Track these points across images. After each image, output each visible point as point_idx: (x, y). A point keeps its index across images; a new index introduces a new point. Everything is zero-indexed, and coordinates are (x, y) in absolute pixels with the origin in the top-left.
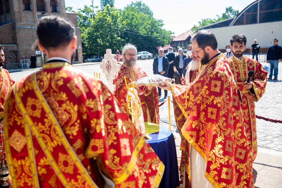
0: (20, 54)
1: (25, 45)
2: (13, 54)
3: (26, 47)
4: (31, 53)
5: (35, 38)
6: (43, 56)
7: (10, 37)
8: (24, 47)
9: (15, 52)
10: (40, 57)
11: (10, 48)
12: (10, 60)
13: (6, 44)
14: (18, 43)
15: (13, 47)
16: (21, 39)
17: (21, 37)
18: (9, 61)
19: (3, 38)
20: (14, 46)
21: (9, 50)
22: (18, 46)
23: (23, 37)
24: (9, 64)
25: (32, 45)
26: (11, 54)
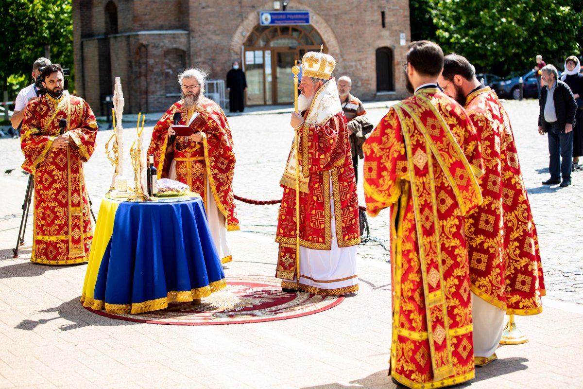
0: (196, 60)
1: (214, 33)
2: (175, 62)
3: (216, 39)
4: (229, 60)
5: (248, 10)
6: (268, 70)
7: (170, 6)
8: (210, 39)
9: (181, 56)
10: (261, 71)
11: (166, 41)
12: (164, 82)
13: (156, 29)
14: (193, 24)
15: (174, 38)
16: (204, 11)
17: (204, 4)
18: (158, 86)
19: (148, 8)
20: (178, 36)
21: (162, 47)
22: (192, 34)
23: (208, 6)
24: (158, 94)
25: (234, 32)
26: (167, 61)
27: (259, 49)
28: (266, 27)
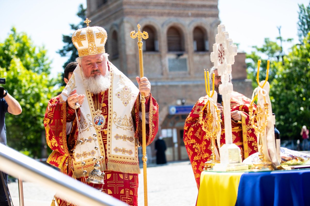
6: (175, 140)
27: (169, 128)
28: (173, 116)
